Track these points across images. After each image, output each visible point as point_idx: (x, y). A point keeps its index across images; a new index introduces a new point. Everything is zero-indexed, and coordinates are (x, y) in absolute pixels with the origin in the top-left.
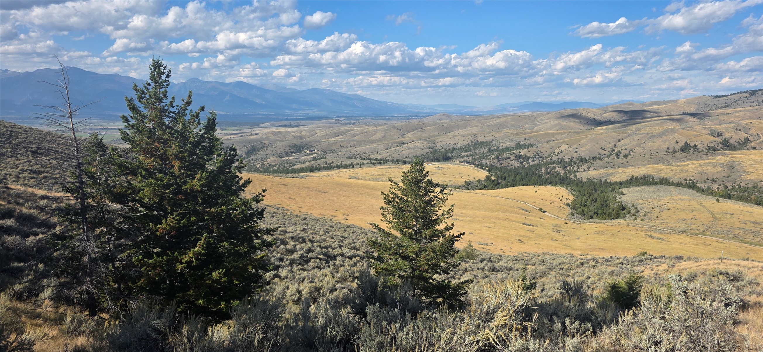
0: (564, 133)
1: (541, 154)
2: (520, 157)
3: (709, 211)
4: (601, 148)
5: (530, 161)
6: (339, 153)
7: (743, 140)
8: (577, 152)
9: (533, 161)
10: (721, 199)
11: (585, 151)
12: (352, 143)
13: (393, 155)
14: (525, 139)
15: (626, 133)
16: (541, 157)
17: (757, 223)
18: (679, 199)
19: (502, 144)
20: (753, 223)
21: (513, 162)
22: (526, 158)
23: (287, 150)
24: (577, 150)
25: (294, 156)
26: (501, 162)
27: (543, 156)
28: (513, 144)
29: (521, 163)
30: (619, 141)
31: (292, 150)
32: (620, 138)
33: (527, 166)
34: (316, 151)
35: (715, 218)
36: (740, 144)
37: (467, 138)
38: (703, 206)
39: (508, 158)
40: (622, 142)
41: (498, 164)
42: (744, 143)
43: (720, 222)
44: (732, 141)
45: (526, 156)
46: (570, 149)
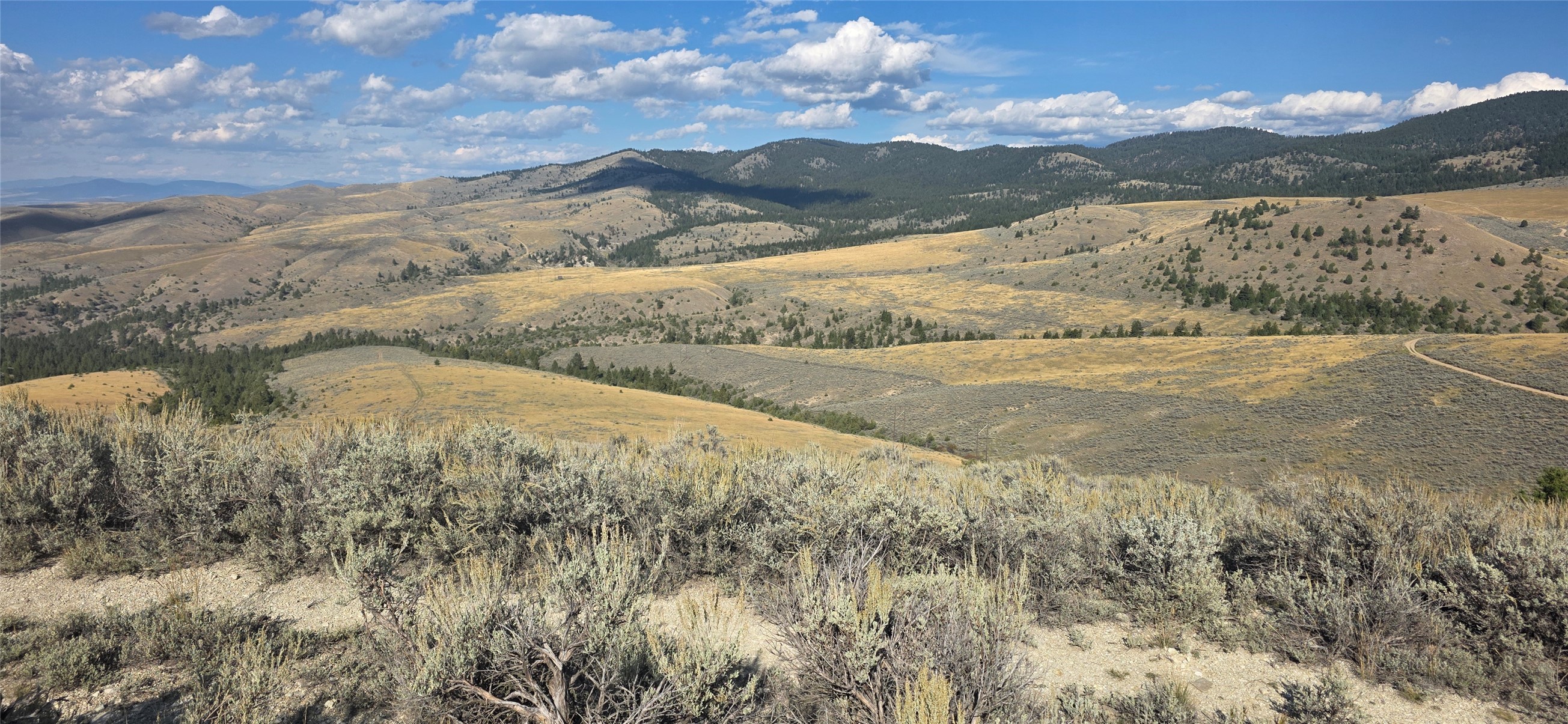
0: (167, 250)
1: (108, 299)
2: (53, 309)
3: (415, 383)
4: (251, 280)
5: (83, 316)
7: (500, 255)
8: (196, 291)
9: (89, 318)
10: (442, 360)
11: (217, 286)
14: (67, 267)
16: (111, 307)
17: (484, 394)
18: (376, 369)
20: (478, 394)
21: (35, 322)
22: (72, 312)
24: (195, 287)
27: (116, 304)
28: (34, 280)
29: (59, 323)
30: (288, 263)
32: (288, 258)
33: (74, 328)
35: (421, 395)
36: (496, 263)
38: (410, 376)
39: (20, 315)
40: (294, 266)
42: (502, 261)
43: (427, 401)
44: (484, 259)
45: (69, 306)
46: (181, 285)
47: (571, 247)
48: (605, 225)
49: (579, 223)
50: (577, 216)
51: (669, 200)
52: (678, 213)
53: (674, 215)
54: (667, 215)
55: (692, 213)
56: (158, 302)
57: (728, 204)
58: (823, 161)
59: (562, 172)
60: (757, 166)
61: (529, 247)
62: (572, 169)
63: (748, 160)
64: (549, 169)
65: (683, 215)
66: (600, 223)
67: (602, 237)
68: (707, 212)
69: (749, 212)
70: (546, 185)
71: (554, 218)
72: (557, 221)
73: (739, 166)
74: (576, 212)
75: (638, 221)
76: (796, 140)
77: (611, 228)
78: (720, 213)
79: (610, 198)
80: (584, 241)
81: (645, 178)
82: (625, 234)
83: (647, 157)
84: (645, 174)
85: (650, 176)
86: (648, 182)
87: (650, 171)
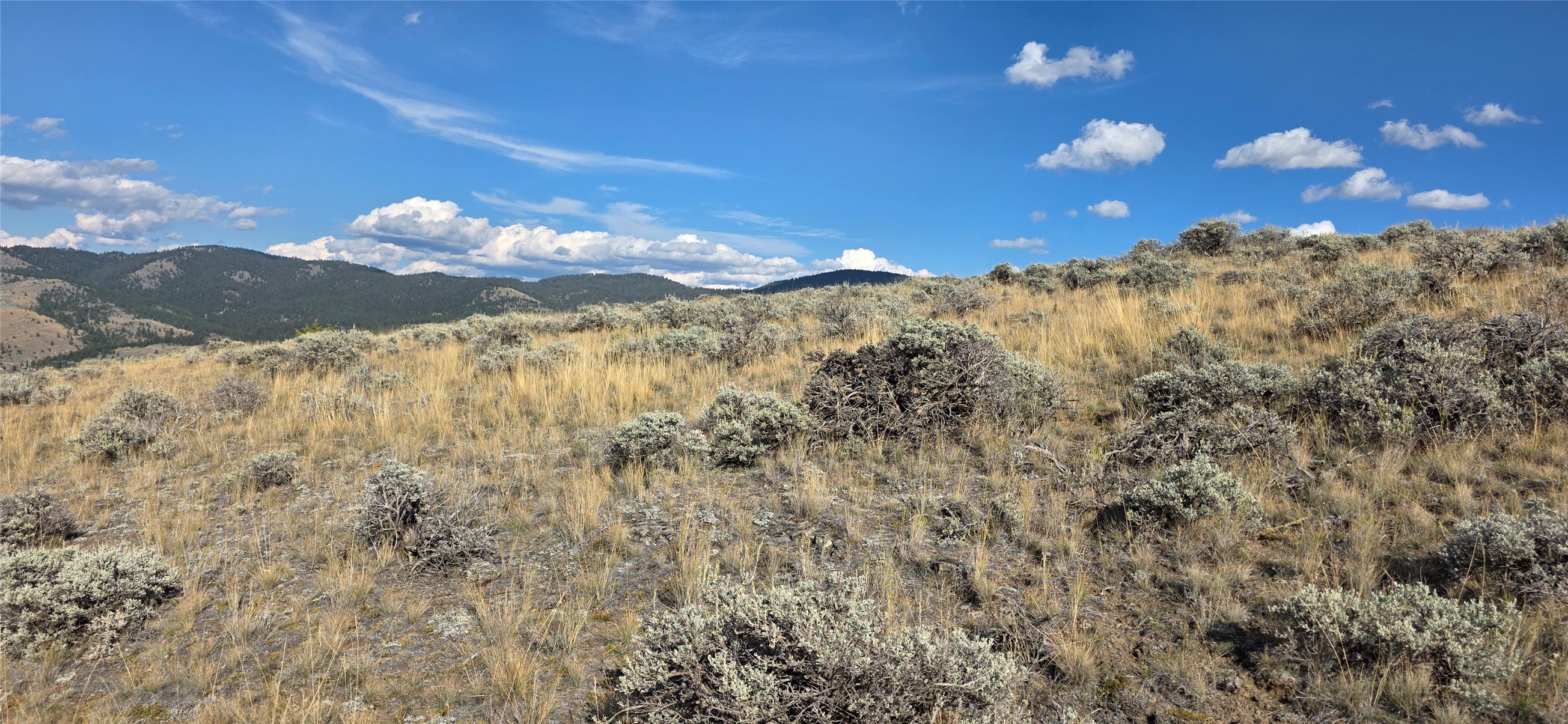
51: (67, 313)
52: (86, 329)
53: (80, 332)
54: (72, 331)
55: (103, 328)
57: (148, 321)
58: (247, 275)
60: (164, 275)
63: (152, 267)
65: (92, 332)
68: (123, 330)
69: (178, 331)
73: (141, 273)
75: (36, 338)
76: (208, 247)
78: (142, 332)
81: (23, 283)
82: (20, 352)
83: (12, 255)
84: (21, 277)
85: (31, 280)
86: (31, 289)
87: (27, 274)
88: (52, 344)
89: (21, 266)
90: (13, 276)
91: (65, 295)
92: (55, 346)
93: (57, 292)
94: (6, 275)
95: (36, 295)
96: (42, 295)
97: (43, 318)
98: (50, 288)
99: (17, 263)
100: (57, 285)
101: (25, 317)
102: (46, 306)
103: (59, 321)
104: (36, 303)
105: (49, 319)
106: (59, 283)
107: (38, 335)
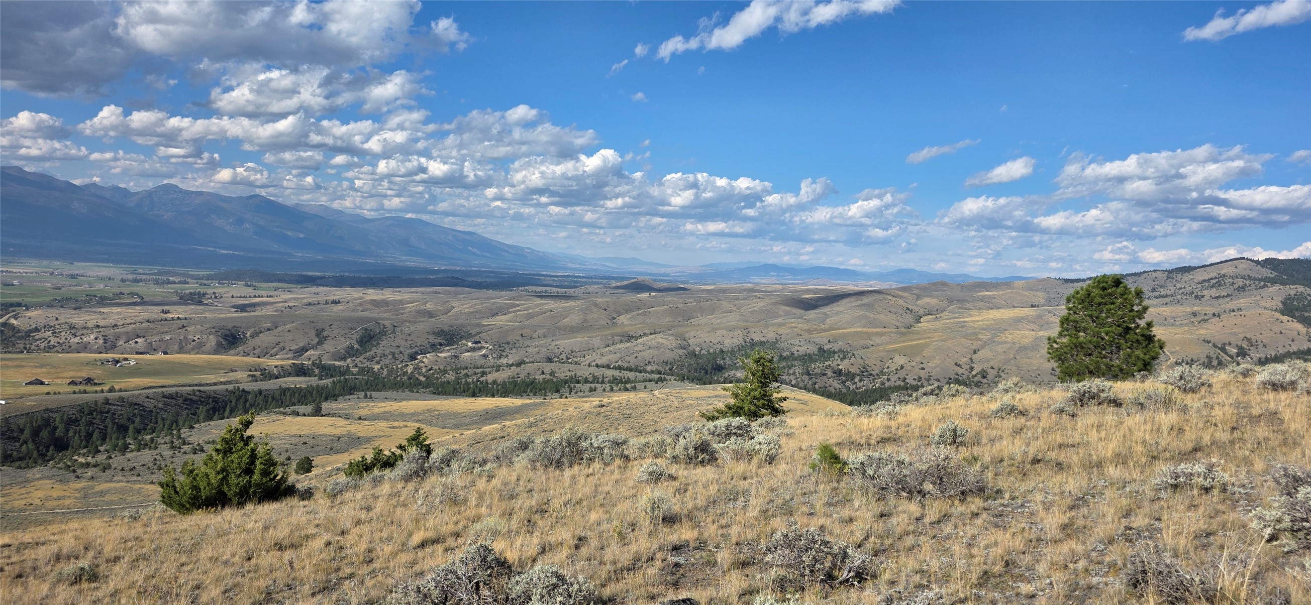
0: (884, 334)
1: (869, 369)
2: (839, 373)
4: (956, 364)
5: (857, 380)
6: (530, 350)
8: (923, 369)
9: (861, 381)
11: (936, 367)
12: (540, 332)
13: (628, 359)
14: (829, 341)
15: (979, 340)
16: (871, 375)
19: (798, 348)
21: (831, 380)
22: (850, 376)
23: (432, 339)
24: (922, 366)
25: (448, 351)
26: (814, 380)
27: (873, 373)
28: (813, 349)
29: (844, 382)
30: (975, 352)
31: (439, 340)
32: (974, 348)
33: (852, 387)
34: (483, 344)
37: (736, 333)
39: (824, 375)
40: (980, 355)
41: (810, 383)
45: (849, 372)
46: (913, 364)
47: (1218, 358)
48: (1241, 336)
49: (1212, 330)
50: (1206, 325)
56: (902, 374)
59: (1168, 277)
61: (1171, 353)
62: (1179, 276)
64: (1155, 275)
66: (1235, 334)
67: (1240, 348)
70: (1153, 290)
71: (1181, 325)
72: (1186, 328)
74: (1205, 321)
75: (1280, 335)
77: (1249, 340)
79: (1240, 309)
80: (1223, 349)
81: (1271, 289)
82: (1265, 346)
83: (1263, 267)
84: (1269, 284)
85: (1277, 287)
86: (1276, 294)
87: (1273, 282)
88: (1293, 341)
89: (1270, 275)
90: (1262, 283)
91: (1306, 299)
92: (1296, 342)
93: (1300, 297)
94: (1257, 282)
95: (1280, 299)
96: (1286, 299)
97: (1285, 318)
98: (1293, 293)
99: (1267, 273)
100: (1299, 290)
101: (1271, 317)
102: (1289, 308)
103: (1299, 321)
104: (1280, 306)
105: (1290, 319)
106: (1301, 289)
107: (1281, 333)
